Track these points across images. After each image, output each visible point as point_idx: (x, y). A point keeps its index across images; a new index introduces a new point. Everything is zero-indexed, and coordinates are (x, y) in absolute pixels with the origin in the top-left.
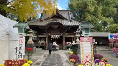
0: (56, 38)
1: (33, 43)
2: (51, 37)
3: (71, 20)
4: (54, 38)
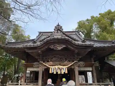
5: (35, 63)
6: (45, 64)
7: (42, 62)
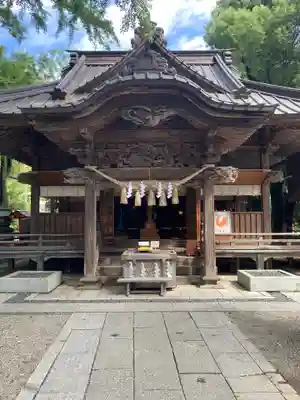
4: (138, 202)
5: (69, 172)
6: (105, 176)
7: (93, 168)
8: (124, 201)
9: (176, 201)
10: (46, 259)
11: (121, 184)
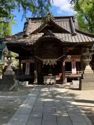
0: (50, 64)
1: (13, 73)
2: (42, 62)
3: (75, 32)
4: (47, 64)
6: (39, 58)
7: (36, 56)
8: (44, 64)
9: (56, 64)
10: (24, 79)
11: (43, 60)
